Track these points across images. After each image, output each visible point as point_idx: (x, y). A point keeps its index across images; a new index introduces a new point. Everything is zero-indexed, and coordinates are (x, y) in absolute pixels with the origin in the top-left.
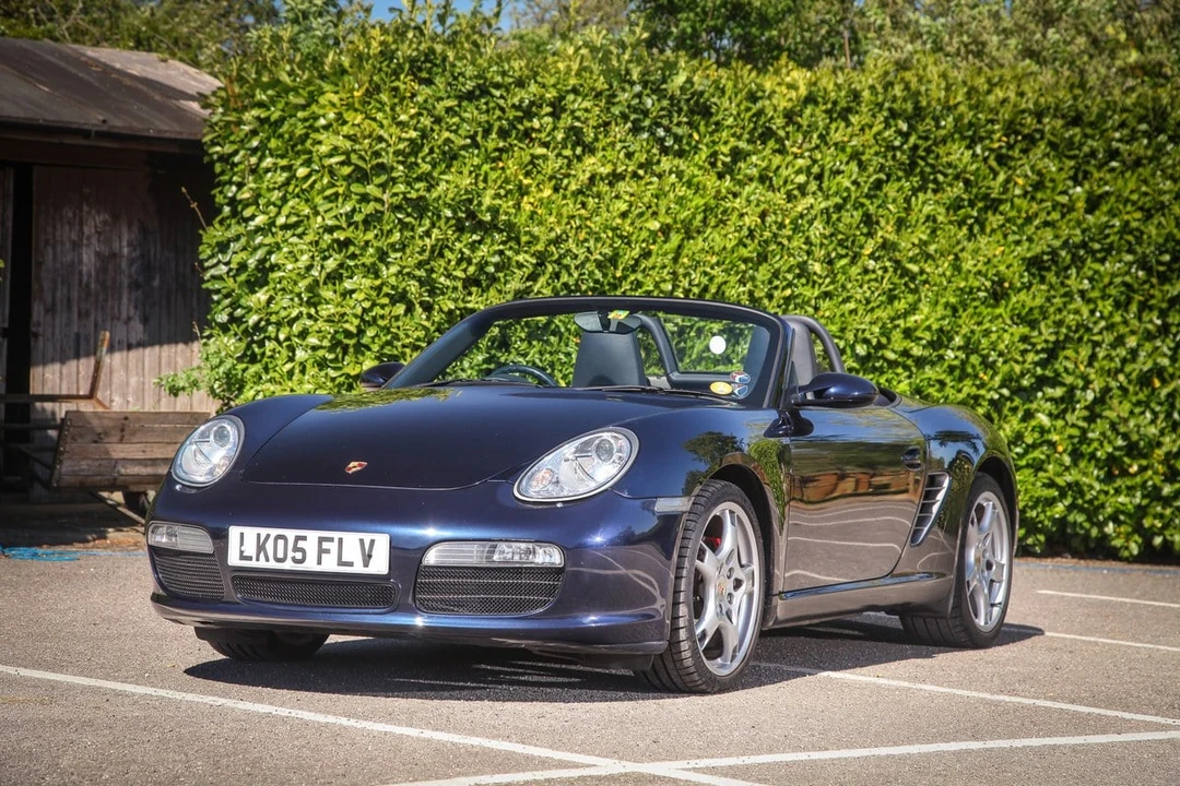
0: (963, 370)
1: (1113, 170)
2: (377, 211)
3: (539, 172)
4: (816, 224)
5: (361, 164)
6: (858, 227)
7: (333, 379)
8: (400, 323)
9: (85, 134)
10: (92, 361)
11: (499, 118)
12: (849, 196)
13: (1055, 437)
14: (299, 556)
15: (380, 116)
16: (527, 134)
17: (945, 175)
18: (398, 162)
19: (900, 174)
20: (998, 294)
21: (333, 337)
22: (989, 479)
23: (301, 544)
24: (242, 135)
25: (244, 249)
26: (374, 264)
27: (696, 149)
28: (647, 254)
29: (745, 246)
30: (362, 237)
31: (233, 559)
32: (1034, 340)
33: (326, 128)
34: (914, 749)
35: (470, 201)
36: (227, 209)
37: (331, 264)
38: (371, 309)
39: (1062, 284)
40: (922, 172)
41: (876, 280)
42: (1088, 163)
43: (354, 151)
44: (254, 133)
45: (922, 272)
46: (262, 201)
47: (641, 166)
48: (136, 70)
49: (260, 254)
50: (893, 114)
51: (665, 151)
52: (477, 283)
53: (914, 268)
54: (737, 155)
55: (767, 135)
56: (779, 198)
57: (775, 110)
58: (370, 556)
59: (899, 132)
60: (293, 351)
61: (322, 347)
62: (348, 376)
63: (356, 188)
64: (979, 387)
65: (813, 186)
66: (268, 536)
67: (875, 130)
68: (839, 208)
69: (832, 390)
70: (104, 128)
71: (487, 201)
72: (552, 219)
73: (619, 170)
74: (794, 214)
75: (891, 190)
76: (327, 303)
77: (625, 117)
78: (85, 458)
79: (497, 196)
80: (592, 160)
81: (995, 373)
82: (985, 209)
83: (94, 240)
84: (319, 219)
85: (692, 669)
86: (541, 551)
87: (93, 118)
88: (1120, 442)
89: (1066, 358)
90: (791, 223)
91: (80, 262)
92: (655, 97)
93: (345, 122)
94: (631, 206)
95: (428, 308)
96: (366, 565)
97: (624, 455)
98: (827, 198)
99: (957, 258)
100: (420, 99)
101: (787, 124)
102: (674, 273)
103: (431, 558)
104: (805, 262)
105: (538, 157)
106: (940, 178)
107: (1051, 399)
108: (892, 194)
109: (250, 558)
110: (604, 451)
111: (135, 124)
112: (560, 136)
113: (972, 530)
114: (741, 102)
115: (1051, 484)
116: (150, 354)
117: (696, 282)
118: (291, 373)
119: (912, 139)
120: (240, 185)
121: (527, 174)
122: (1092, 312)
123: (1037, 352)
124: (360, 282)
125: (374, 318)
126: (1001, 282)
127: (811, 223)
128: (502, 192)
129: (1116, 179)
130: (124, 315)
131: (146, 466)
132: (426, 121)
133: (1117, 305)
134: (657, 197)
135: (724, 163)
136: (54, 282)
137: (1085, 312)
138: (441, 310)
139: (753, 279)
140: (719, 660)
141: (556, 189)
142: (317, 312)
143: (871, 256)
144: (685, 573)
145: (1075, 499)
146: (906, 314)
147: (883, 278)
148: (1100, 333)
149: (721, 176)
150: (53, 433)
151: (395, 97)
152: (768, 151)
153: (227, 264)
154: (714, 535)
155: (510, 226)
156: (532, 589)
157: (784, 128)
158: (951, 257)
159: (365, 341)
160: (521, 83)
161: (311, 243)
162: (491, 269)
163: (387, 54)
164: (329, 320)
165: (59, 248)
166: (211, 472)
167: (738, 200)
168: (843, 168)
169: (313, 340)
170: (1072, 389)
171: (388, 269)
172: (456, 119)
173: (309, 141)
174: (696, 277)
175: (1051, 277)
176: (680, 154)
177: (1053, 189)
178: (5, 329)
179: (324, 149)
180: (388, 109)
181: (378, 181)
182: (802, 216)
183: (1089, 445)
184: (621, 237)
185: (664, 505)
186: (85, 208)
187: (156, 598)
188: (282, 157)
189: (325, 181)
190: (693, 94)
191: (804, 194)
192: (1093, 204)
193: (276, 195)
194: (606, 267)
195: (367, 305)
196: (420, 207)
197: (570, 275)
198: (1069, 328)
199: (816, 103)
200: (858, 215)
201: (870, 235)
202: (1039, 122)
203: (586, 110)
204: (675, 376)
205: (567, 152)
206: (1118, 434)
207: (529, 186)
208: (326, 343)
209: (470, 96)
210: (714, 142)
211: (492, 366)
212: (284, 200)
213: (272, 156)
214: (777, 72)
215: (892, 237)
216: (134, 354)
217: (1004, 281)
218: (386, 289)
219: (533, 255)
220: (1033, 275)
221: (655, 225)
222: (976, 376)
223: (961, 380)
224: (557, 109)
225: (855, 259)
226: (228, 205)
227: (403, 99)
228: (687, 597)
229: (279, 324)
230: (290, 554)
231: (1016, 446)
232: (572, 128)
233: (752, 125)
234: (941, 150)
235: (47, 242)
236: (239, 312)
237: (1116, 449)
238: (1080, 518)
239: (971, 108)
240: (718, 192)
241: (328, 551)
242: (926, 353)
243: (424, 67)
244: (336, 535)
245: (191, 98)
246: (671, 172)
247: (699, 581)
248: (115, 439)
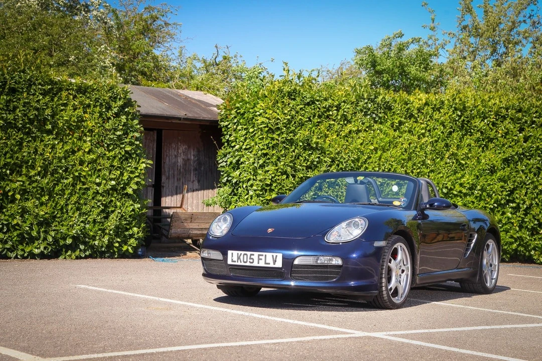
0: (481, 198)
1: (533, 127)
2: (277, 143)
3: (332, 130)
4: (428, 146)
5: (272, 127)
6: (443, 148)
7: (262, 201)
8: (285, 182)
9: (179, 119)
10: (181, 195)
11: (318, 111)
12: (440, 137)
13: (512, 221)
14: (251, 261)
15: (278, 111)
16: (328, 117)
17: (474, 130)
18: (284, 127)
19: (458, 130)
20: (493, 171)
21: (262, 186)
22: (491, 235)
23: (252, 257)
24: (231, 118)
25: (232, 157)
26: (275, 162)
27: (386, 122)
28: (369, 158)
29: (404, 155)
30: (271, 152)
31: (229, 262)
32: (505, 187)
33: (259, 115)
34: (466, 329)
35: (308, 140)
36: (226, 144)
37: (261, 162)
38: (275, 177)
39: (515, 167)
40: (466, 129)
41: (450, 166)
42: (524, 125)
43: (269, 123)
44: (235, 117)
45: (466, 163)
46: (237, 140)
47: (367, 127)
48: (196, 97)
49: (237, 158)
50: (456, 109)
51: (376, 122)
52: (311, 168)
53: (463, 162)
54: (401, 123)
55: (411, 116)
56: (415, 138)
57: (414, 108)
58: (276, 261)
59: (458, 115)
60: (248, 191)
61: (258, 190)
62: (267, 200)
63: (269, 135)
64: (486, 204)
65: (427, 134)
66: (241, 254)
67: (449, 114)
68: (436, 141)
69: (436, 204)
70: (186, 117)
71: (314, 140)
72: (336, 146)
73: (360, 129)
74: (420, 144)
75: (455, 135)
76: (260, 175)
77: (362, 111)
78: (179, 228)
79: (318, 138)
80: (350, 125)
81: (492, 199)
82: (488, 142)
83: (182, 155)
84: (257, 146)
85: (387, 301)
86: (334, 259)
87: (181, 113)
88: (536, 222)
89: (517, 193)
90: (420, 147)
91: (178, 161)
92: (372, 104)
93: (266, 113)
94: (364, 141)
95: (294, 176)
96: (274, 264)
97: (363, 226)
98: (432, 138)
99: (478, 158)
100: (291, 105)
101: (418, 112)
102: (379, 164)
103: (296, 262)
104: (425, 160)
105: (331, 125)
106: (472, 131)
107: (512, 208)
108: (455, 136)
109: (235, 262)
110: (356, 225)
111: (196, 115)
112: (339, 117)
113: (485, 253)
114: (402, 105)
115: (512, 237)
116: (200, 193)
117: (387, 167)
118: (247, 199)
119: (462, 118)
120: (230, 135)
121: (328, 130)
122: (526, 177)
123: (507, 191)
124: (271, 168)
125: (276, 180)
126: (494, 167)
127: (427, 146)
128: (319, 137)
129: (534, 131)
130: (192, 180)
131: (199, 230)
132: (293, 113)
133: (535, 175)
134: (373, 138)
135: (396, 126)
136: (169, 168)
137: (524, 178)
138: (298, 177)
139: (406, 166)
140: (396, 298)
141: (338, 136)
142: (256, 178)
143: (448, 158)
144: (384, 267)
145: (520, 242)
146: (460, 179)
147: (452, 166)
148: (529, 184)
149: (395, 131)
150: (169, 220)
151: (283, 105)
152: (411, 122)
153: (226, 162)
154: (394, 255)
155: (322, 148)
156: (331, 273)
157: (417, 114)
158: (476, 158)
159: (273, 188)
160: (326, 100)
161: (254, 154)
162: (316, 163)
163: (280, 91)
164: (260, 181)
165: (170, 158)
166: (222, 232)
167: (401, 139)
168: (438, 127)
169: (255, 188)
170: (518, 204)
171: (280, 163)
172: (303, 112)
173: (254, 120)
174: (387, 165)
175: (512, 165)
176: (381, 123)
177: (512, 135)
178: (153, 185)
179: (259, 122)
180: (280, 109)
181: (277, 133)
182: (423, 144)
183: (526, 223)
184: (360, 152)
185: (378, 244)
186: (179, 144)
187: (204, 275)
188: (245, 125)
189: (259, 133)
190: (385, 103)
191: (424, 137)
192: (526, 139)
193: (242, 139)
194: (355, 162)
195: (273, 175)
196: (291, 142)
197: (343, 165)
198: (518, 183)
199: (429, 105)
200: (443, 144)
201: (447, 150)
202: (507, 111)
203: (348, 108)
204: (380, 199)
205: (342, 123)
206: (535, 219)
207: (329, 134)
208: (259, 188)
209: (308, 104)
210: (392, 119)
211: (316, 197)
212: (245, 139)
213: (241, 125)
214: (415, 94)
215: (456, 152)
216: (195, 193)
217: (495, 167)
218: (279, 170)
219: (330, 158)
220: (505, 164)
221: (372, 148)
222: (485, 200)
223: (480, 201)
224: (338, 108)
225: (442, 159)
226: (226, 142)
227: (286, 105)
228: (385, 275)
229: (243, 182)
230: (249, 260)
231: (499, 224)
232: (343, 115)
233: (406, 113)
234: (473, 122)
235: (167, 155)
236: (230, 178)
237: (534, 225)
238: (522, 249)
239: (483, 106)
240: (394, 136)
241: (261, 259)
242: (467, 192)
243: (292, 95)
244: (264, 254)
245: (214, 106)
246: (378, 129)
247: (389, 270)
248: (189, 222)
